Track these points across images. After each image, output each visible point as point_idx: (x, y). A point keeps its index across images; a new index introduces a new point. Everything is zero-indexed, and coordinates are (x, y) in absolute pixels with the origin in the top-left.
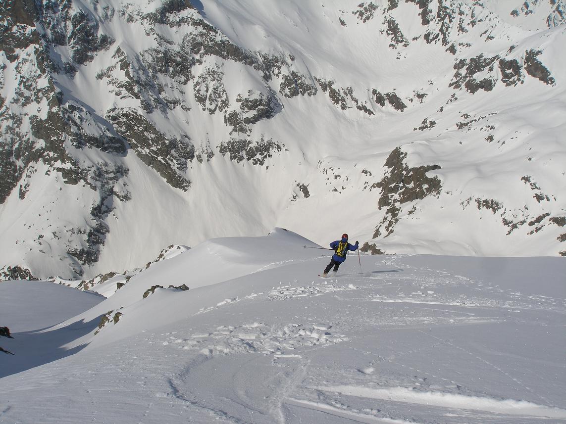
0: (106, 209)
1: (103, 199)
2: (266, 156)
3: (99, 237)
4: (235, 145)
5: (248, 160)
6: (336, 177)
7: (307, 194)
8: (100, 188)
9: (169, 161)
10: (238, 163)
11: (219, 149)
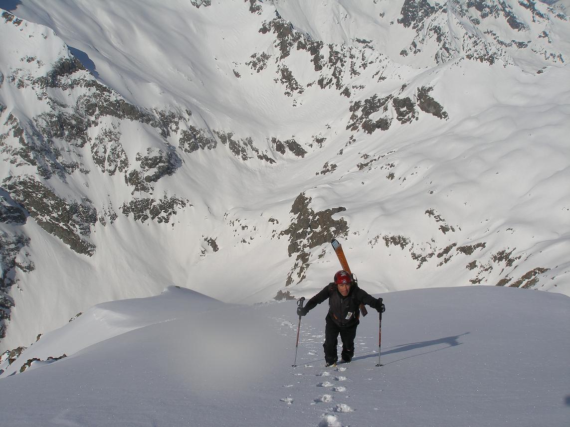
0: (9, 282)
1: (5, 273)
2: (170, 213)
3: (4, 312)
4: (138, 205)
5: (153, 218)
6: (243, 228)
7: (215, 248)
9: (72, 227)
10: (143, 222)
11: (122, 210)
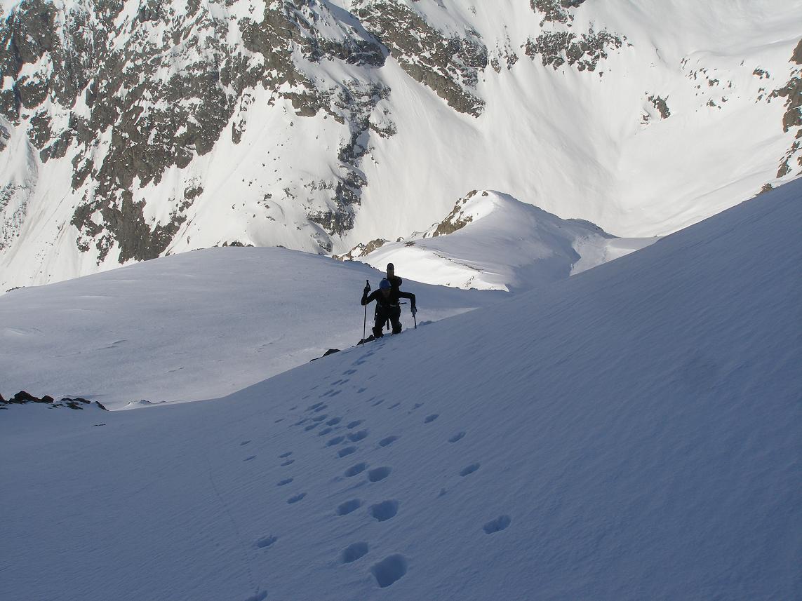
0: (360, 151)
1: (355, 136)
2: (598, 57)
3: (352, 193)
4: (550, 42)
5: (571, 63)
6: (711, 83)
7: (665, 112)
8: (350, 119)
9: (450, 73)
10: (555, 69)
11: (524, 49)
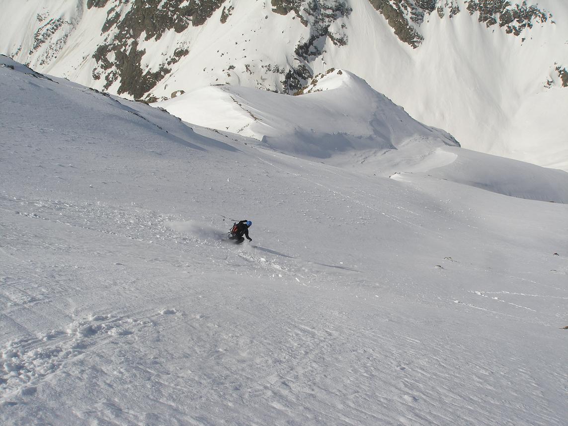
0: (314, 50)
1: (313, 39)
3: (299, 81)
4: (489, 4)
5: (501, 25)
7: (566, 82)
8: (312, 24)
9: (403, 8)
10: (488, 26)
11: (467, 5)
